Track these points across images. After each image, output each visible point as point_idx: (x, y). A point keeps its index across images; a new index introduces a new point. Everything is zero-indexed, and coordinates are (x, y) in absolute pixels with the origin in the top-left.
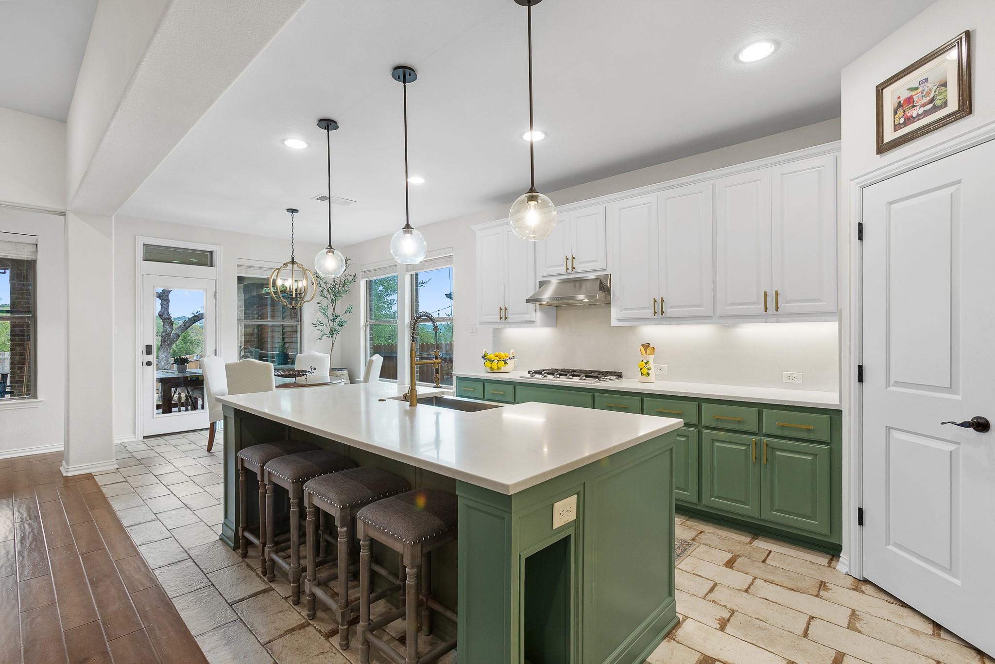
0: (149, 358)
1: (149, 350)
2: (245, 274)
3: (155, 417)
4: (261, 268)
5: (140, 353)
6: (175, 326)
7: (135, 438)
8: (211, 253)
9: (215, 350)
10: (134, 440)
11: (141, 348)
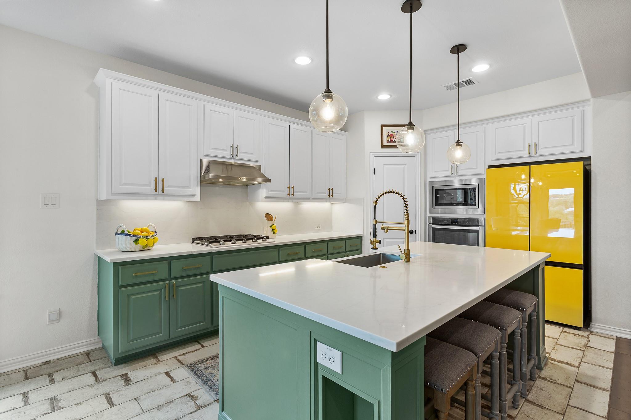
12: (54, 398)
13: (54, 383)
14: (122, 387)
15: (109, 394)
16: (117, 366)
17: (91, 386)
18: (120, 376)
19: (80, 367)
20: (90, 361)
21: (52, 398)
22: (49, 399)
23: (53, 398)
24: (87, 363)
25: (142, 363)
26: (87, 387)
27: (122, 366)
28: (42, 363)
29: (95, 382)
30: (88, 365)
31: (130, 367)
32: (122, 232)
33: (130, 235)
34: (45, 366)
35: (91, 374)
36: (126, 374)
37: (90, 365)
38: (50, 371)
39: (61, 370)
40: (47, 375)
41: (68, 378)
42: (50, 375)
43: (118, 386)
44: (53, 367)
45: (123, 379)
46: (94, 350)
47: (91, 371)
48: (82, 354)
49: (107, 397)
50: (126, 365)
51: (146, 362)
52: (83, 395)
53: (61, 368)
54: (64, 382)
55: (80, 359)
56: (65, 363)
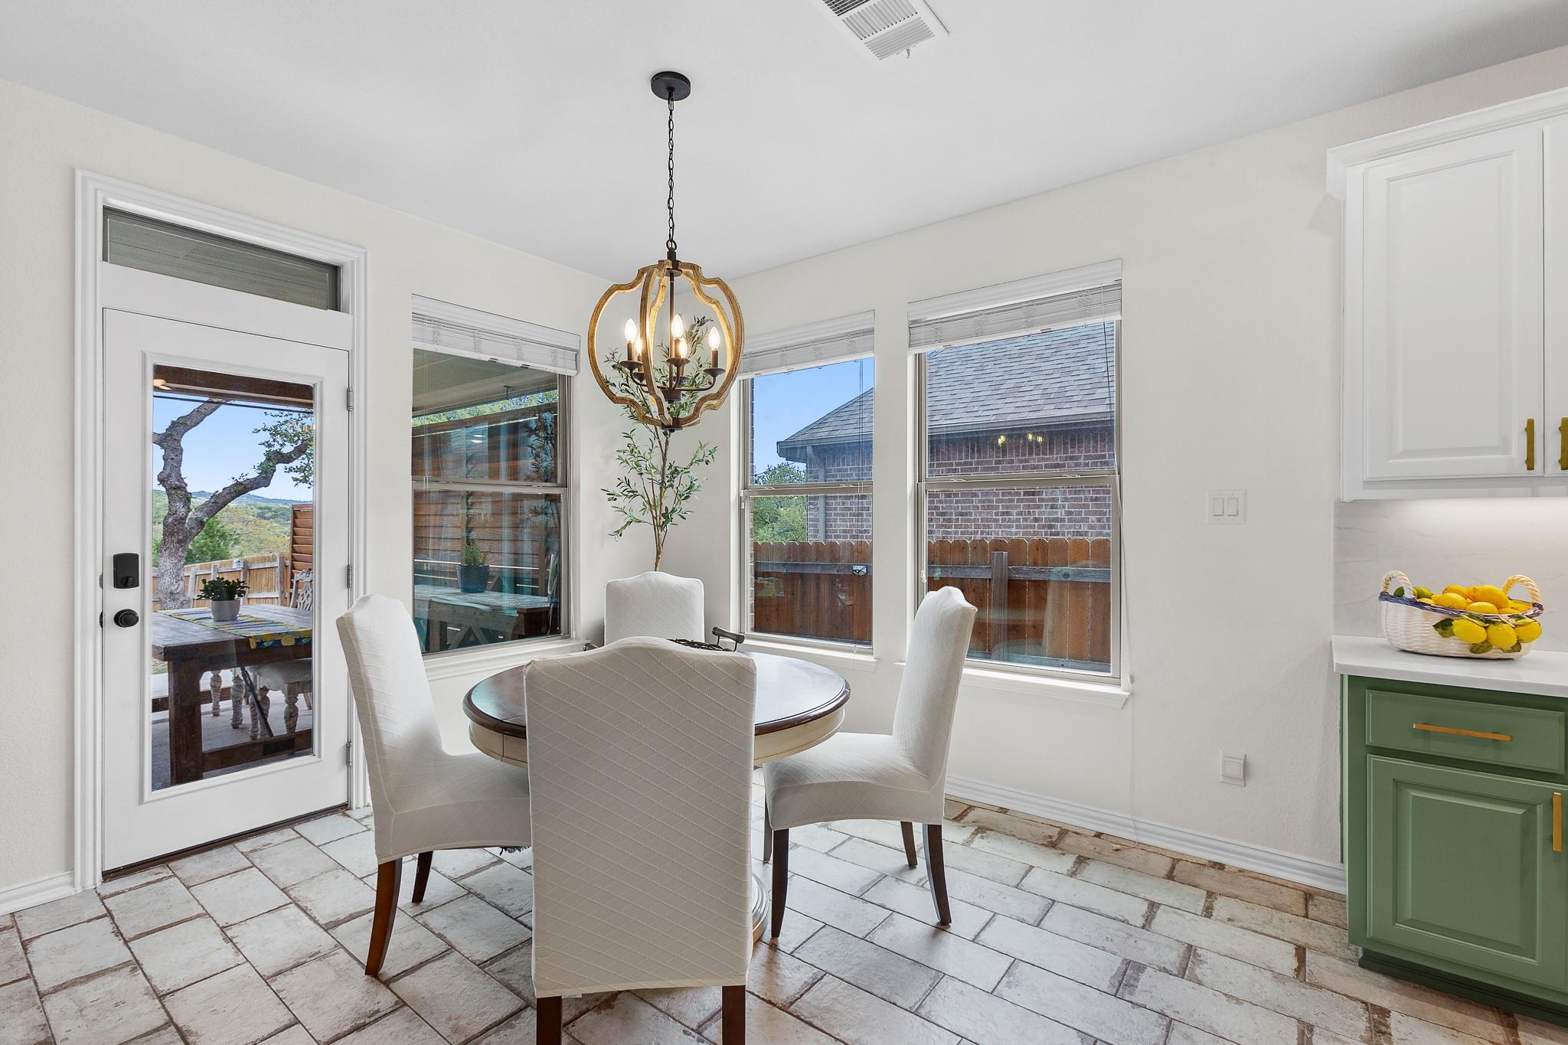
0: (127, 599)
1: (125, 571)
2: (434, 342)
3: (147, 798)
4: (475, 332)
5: (92, 581)
6: (196, 502)
7: (72, 884)
8: (335, 270)
9: (349, 569)
10: (67, 891)
11: (94, 565)
12: (1196, 950)
13: (1210, 918)
14: (1353, 1037)
15: (1311, 1028)
16: (1367, 971)
17: (1278, 976)
18: (1363, 1002)
19: (1277, 915)
20: (1306, 916)
21: (1192, 946)
22: (1186, 945)
23: (1193, 948)
24: (1297, 915)
25: (1450, 1012)
26: (1268, 974)
27: (1384, 980)
28: (1209, 861)
29: (1291, 974)
30: (1296, 922)
31: (1404, 999)
32: (1397, 593)
33: (1421, 605)
34: (1212, 871)
35: (1291, 949)
36: (1385, 1012)
37: (1299, 924)
38: (1215, 887)
39: (1236, 897)
40: (1205, 892)
41: (1240, 924)
42: (1210, 895)
43: (1346, 1028)
44: (1224, 883)
45: (1369, 1020)
46: (1329, 895)
47: (1295, 942)
48: (1296, 887)
49: (1303, 1033)
50: (1396, 985)
51: (1467, 1017)
52: (1251, 986)
53: (1236, 892)
54: (1229, 930)
55: (1288, 897)
56: (1251, 888)
